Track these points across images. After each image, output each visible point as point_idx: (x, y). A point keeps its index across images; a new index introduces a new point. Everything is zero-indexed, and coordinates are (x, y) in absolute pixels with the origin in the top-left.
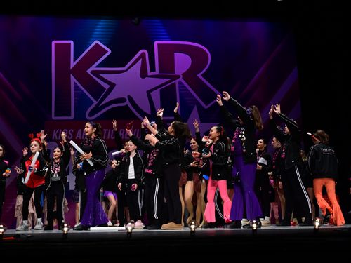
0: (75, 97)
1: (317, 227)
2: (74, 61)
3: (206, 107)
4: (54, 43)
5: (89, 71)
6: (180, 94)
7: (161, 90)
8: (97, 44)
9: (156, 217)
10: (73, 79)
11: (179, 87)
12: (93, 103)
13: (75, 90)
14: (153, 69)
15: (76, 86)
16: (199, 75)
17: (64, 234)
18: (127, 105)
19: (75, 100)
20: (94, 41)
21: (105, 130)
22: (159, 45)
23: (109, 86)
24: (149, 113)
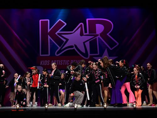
0: (50, 45)
4: (40, 21)
5: (56, 33)
6: (99, 43)
7: (90, 42)
8: (60, 21)
10: (49, 37)
11: (98, 40)
12: (58, 48)
13: (50, 42)
14: (86, 32)
15: (50, 40)
16: (108, 34)
17: (46, 109)
18: (74, 49)
19: (50, 47)
20: (58, 19)
21: (64, 61)
22: (88, 20)
23: (65, 40)
24: (85, 53)
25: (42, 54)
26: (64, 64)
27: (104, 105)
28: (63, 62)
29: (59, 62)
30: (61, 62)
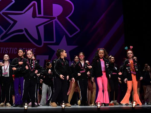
1: (134, 106)
3: (70, 36)
5: (1, 13)
6: (56, 28)
7: (44, 26)
11: (55, 24)
12: (3, 32)
14: (40, 13)
16: (67, 18)
18: (24, 34)
21: (10, 48)
23: (13, 22)
27: (62, 104)
28: (9, 50)
29: (3, 49)
30: (6, 50)
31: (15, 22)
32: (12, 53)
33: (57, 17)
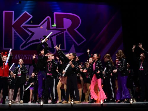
0: (14, 38)
1: (131, 103)
2: (14, 21)
3: (78, 45)
5: (21, 26)
6: (66, 38)
7: (57, 36)
8: (26, 13)
9: (55, 98)
10: (13, 30)
11: (66, 35)
12: (23, 42)
13: (14, 35)
15: (15, 33)
16: (75, 30)
19: (14, 40)
20: (24, 11)
21: (29, 55)
22: (56, 14)
23: (31, 34)
24: (51, 47)
25: (5, 48)
26: (29, 59)
28: (28, 57)
29: (23, 56)
30: (26, 56)
31: (33, 33)
32: (31, 59)
33: (67, 29)
